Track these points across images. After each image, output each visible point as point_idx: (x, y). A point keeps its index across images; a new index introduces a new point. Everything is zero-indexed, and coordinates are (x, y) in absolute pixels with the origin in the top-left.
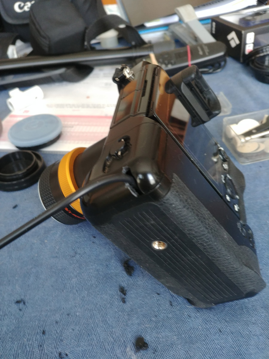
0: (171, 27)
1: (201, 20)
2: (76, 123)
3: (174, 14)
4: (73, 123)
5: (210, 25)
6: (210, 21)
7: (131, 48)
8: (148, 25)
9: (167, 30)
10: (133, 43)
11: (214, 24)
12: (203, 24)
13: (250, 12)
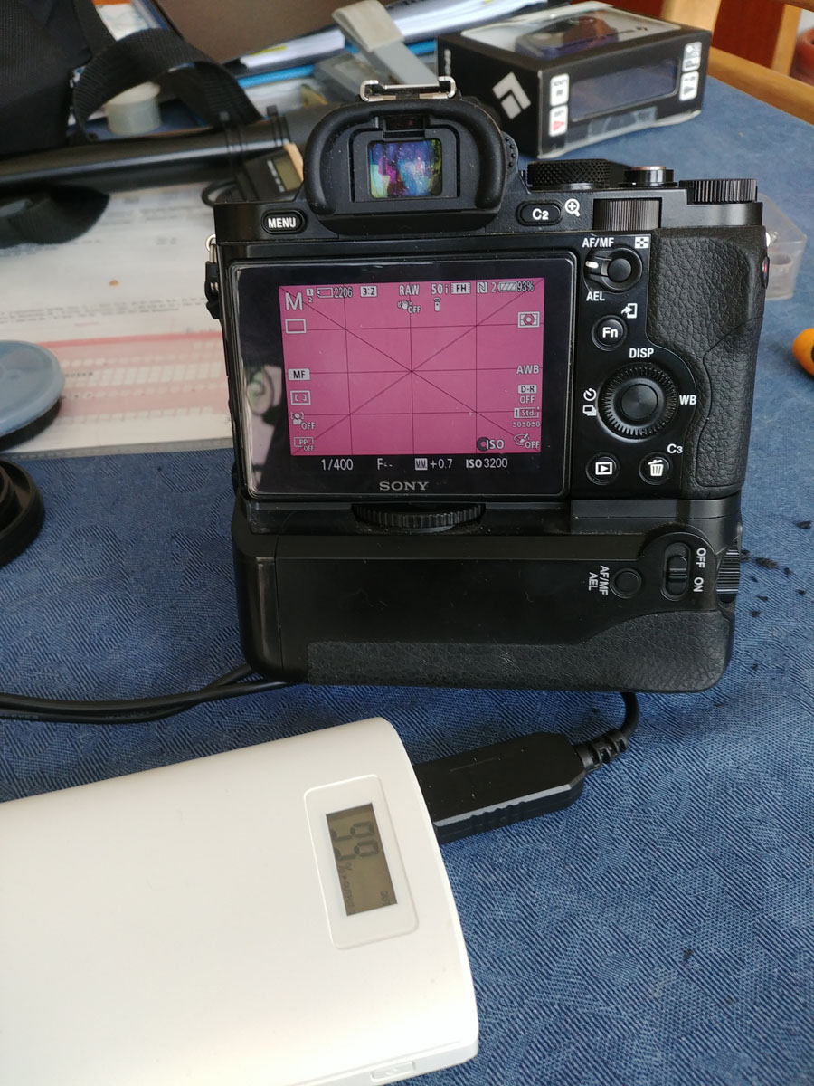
0: (324, 66)
1: (411, 42)
2: (100, 361)
3: (331, 26)
4: (89, 362)
5: (434, 59)
6: (434, 46)
7: (218, 132)
8: (252, 61)
9: (311, 76)
10: (224, 116)
11: (448, 53)
12: (419, 55)
13: (535, 23)
